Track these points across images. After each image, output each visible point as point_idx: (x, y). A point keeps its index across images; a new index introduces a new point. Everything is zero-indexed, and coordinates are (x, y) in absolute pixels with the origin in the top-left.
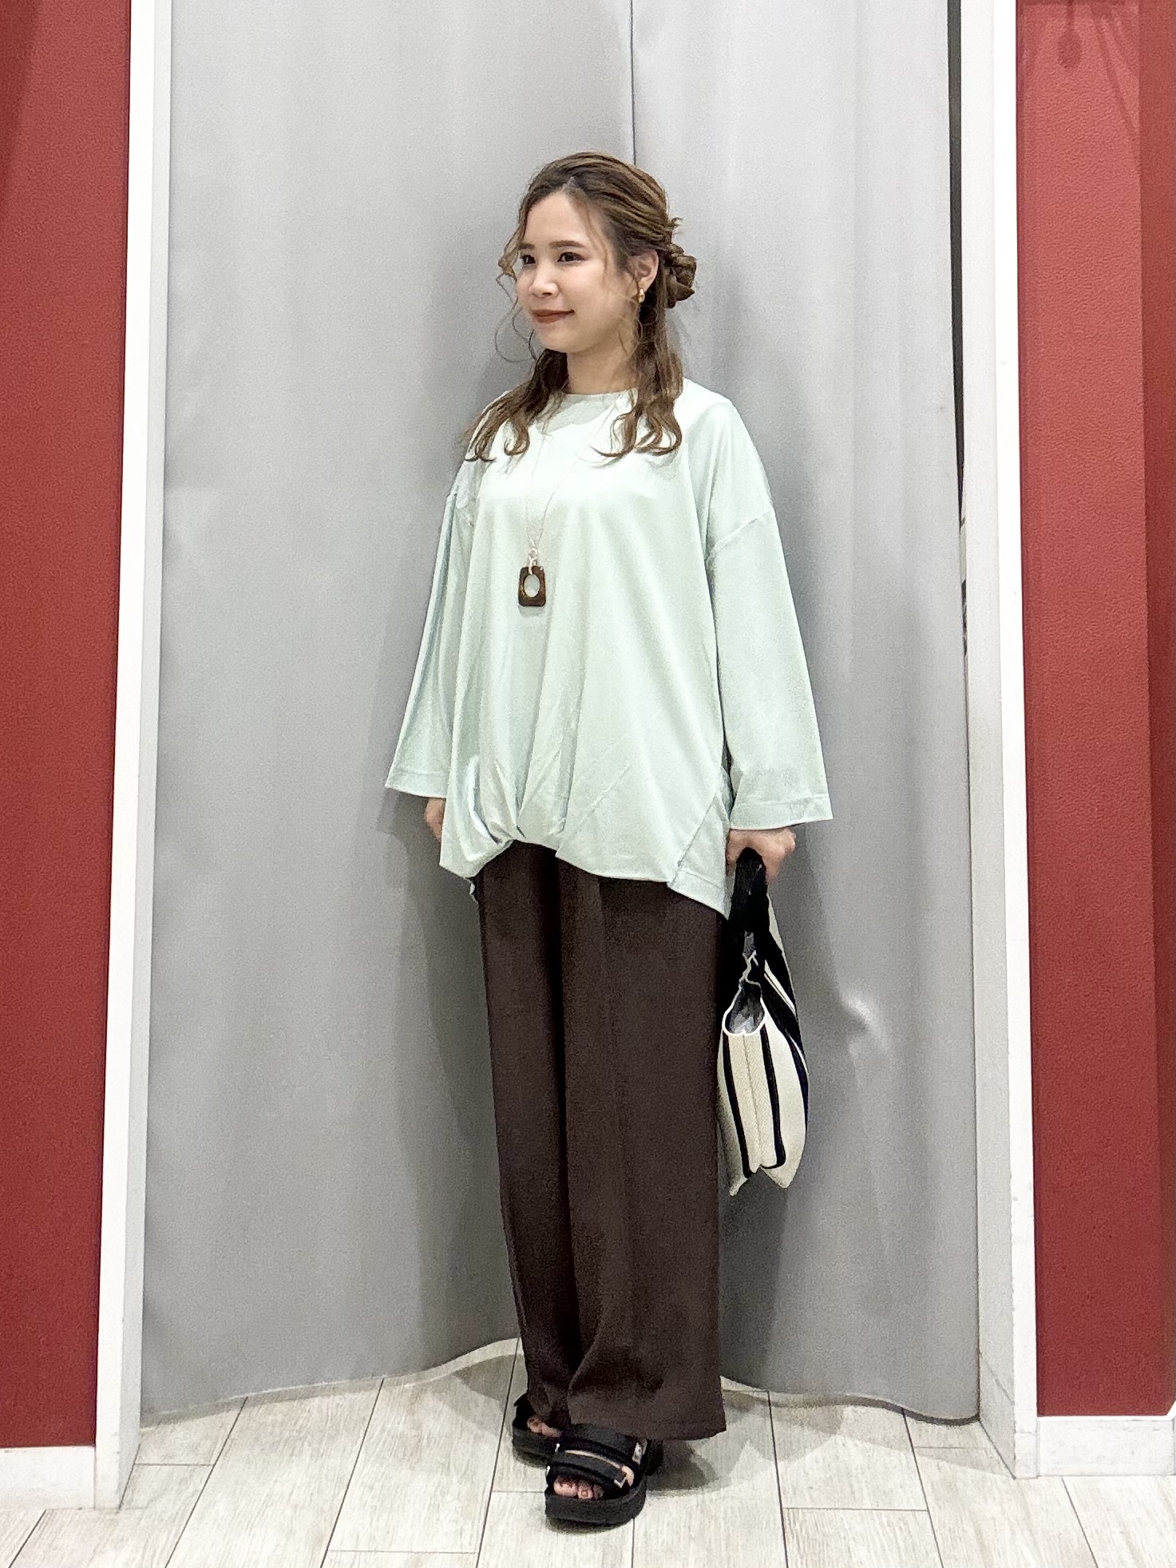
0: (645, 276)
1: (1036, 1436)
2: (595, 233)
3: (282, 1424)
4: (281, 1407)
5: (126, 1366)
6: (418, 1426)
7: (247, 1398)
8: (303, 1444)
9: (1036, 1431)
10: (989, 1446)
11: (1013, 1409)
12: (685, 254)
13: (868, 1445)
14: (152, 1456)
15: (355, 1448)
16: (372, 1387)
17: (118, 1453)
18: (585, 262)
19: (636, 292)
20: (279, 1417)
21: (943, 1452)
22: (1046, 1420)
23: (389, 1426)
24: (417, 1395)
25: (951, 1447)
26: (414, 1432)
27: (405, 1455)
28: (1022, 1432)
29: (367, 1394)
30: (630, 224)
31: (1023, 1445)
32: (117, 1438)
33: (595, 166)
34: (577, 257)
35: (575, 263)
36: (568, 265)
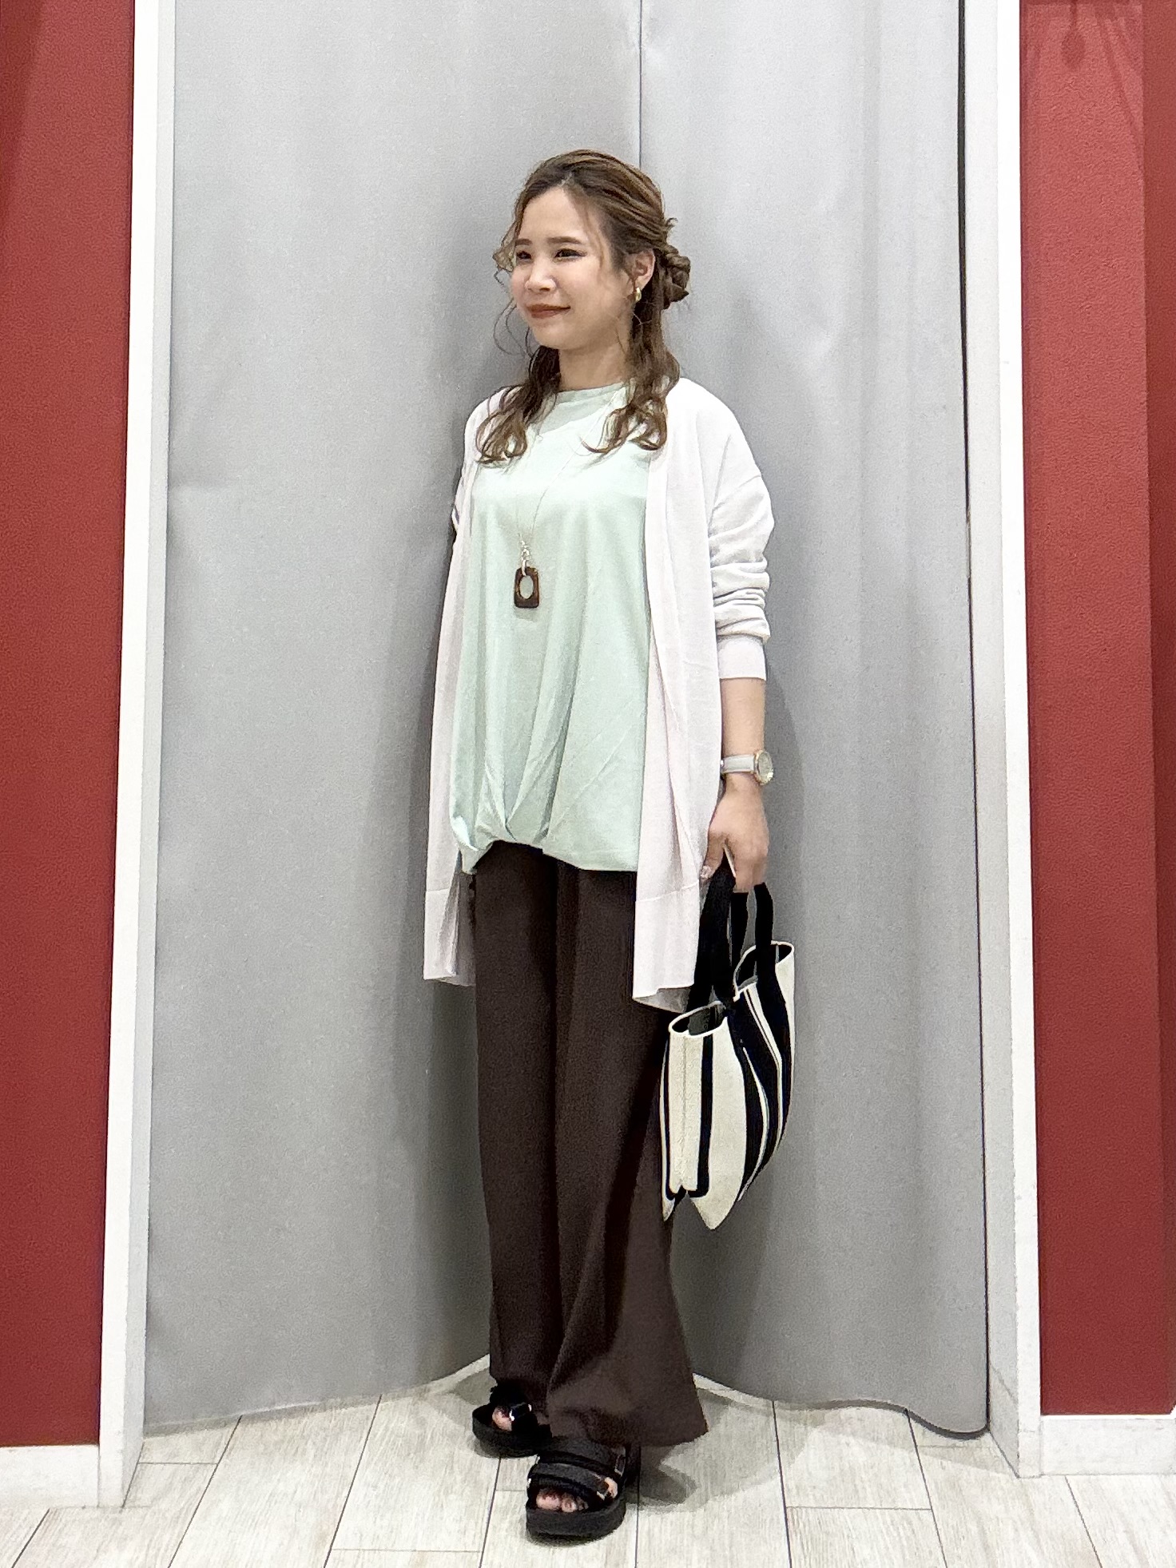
0: (641, 275)
1: (1040, 1435)
2: (593, 230)
6: (421, 1426)
8: (306, 1444)
9: (1040, 1429)
11: (1017, 1409)
12: (680, 254)
13: (871, 1444)
14: (155, 1456)
15: (358, 1448)
17: (122, 1452)
18: (581, 259)
19: (632, 291)
21: (946, 1451)
22: (1049, 1419)
23: (392, 1426)
26: (418, 1431)
27: (408, 1454)
28: (1026, 1429)
30: (629, 222)
31: (1027, 1443)
32: (122, 1437)
33: (593, 163)
34: (575, 253)
35: (572, 260)
36: (565, 261)
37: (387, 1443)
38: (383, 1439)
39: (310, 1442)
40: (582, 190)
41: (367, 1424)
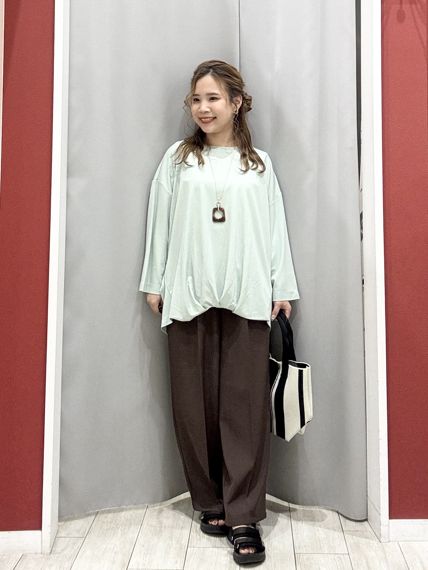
0: (238, 104)
1: (388, 526)
2: (222, 89)
3: (110, 523)
4: (110, 515)
5: (53, 500)
6: (161, 523)
7: (98, 511)
8: (118, 530)
9: (388, 525)
10: (372, 530)
11: (380, 517)
12: (248, 95)
13: (327, 530)
14: (62, 534)
15: (137, 531)
16: (144, 508)
17: (50, 533)
18: (220, 100)
19: (236, 109)
20: (110, 520)
21: (354, 533)
22: (392, 520)
23: (150, 523)
24: (161, 511)
25: (357, 531)
26: (159, 525)
27: (156, 534)
28: (383, 525)
29: (142, 511)
30: (234, 86)
31: (384, 530)
32: (49, 528)
33: (219, 65)
34: (216, 99)
35: (216, 101)
36: (213, 101)
37: (148, 529)
38: (147, 528)
39: (119, 529)
40: (217, 75)
41: (140, 523)
